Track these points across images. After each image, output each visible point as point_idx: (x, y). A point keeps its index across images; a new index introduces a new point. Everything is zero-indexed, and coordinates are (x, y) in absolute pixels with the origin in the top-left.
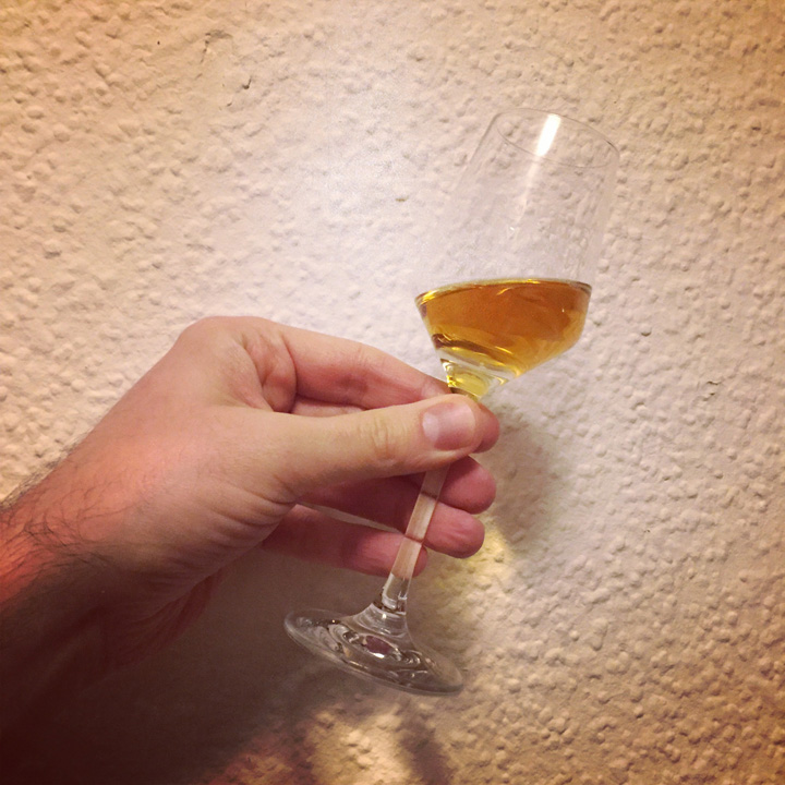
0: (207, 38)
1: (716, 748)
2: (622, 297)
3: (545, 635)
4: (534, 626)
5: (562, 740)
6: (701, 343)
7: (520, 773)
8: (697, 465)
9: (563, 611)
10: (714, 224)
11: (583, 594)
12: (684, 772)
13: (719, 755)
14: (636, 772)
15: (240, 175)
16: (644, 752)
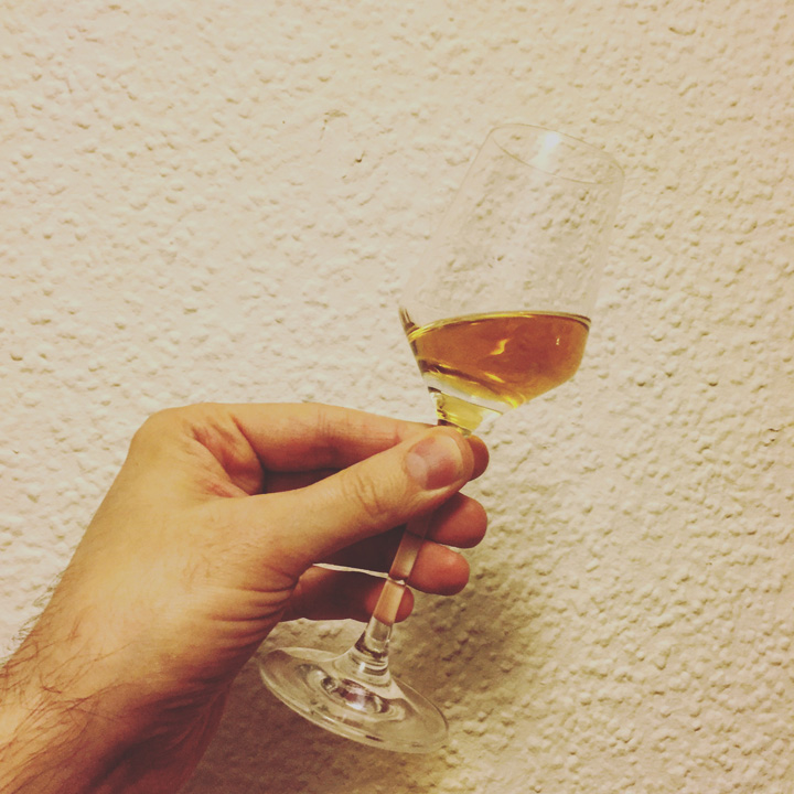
0: (326, 117)
1: (766, 760)
2: (692, 350)
3: (614, 655)
4: (605, 646)
5: (627, 749)
6: (763, 393)
7: (589, 776)
8: (756, 504)
9: (630, 634)
10: (779, 284)
11: (649, 619)
12: (736, 781)
13: (769, 766)
14: (693, 778)
15: (352, 239)
16: (700, 761)
